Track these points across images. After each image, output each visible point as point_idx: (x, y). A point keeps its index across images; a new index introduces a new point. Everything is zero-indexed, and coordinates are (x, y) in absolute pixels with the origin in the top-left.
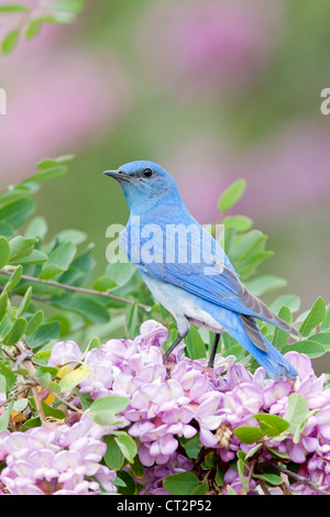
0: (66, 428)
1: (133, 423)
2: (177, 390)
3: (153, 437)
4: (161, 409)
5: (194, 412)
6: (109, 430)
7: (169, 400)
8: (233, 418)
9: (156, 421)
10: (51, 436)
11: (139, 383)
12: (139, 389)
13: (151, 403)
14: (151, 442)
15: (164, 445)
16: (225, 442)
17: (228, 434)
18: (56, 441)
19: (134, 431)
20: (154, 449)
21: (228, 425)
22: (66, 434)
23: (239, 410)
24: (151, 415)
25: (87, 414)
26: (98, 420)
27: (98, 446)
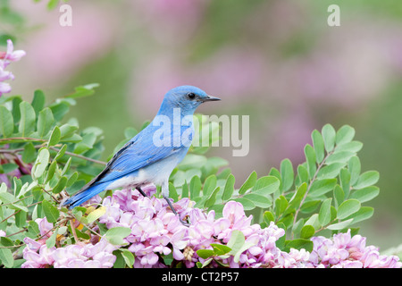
0: (91, 246)
1: (131, 244)
2: (160, 225)
3: (144, 254)
4: (150, 236)
5: (170, 239)
6: (117, 247)
7: (155, 231)
8: (195, 242)
9: (145, 243)
10: (82, 251)
11: (137, 219)
12: (136, 222)
13: (143, 232)
14: (142, 257)
15: (150, 258)
16: (189, 258)
17: (192, 252)
18: (85, 254)
19: (132, 249)
20: (144, 261)
21: (192, 246)
22: (91, 250)
23: (199, 236)
24: (143, 240)
25: (104, 237)
26: (112, 242)
27: (111, 257)
